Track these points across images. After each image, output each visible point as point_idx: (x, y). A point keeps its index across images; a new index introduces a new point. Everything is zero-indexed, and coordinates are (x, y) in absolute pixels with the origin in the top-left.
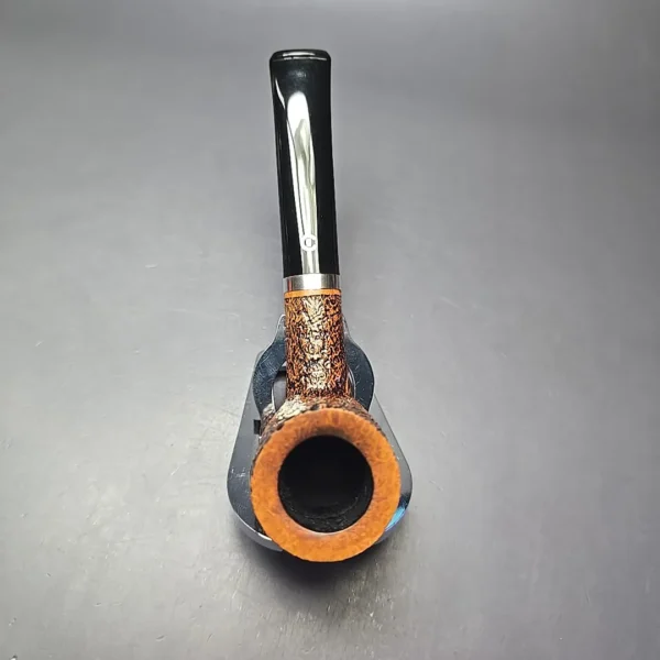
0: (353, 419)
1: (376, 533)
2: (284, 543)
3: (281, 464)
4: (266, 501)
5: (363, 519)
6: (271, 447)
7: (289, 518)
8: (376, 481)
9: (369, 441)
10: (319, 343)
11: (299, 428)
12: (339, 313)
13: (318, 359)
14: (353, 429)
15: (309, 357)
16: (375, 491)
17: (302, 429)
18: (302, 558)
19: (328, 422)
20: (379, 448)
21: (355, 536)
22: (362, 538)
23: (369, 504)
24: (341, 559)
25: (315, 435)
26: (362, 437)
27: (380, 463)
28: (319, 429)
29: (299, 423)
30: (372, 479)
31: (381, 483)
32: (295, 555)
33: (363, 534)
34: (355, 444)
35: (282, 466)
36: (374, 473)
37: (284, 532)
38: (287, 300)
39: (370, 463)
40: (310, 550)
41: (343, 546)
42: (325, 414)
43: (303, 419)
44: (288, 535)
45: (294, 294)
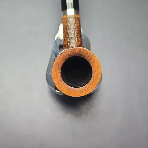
0: (85, 50)
1: (93, 88)
2: (63, 91)
3: (61, 66)
4: (57, 78)
5: (89, 83)
6: (58, 60)
7: (64, 83)
8: (93, 71)
9: (91, 58)
10: (73, 32)
11: (68, 54)
12: (80, 23)
13: (73, 37)
14: (86, 54)
15: (70, 37)
16: (93, 74)
17: (69, 54)
18: (69, 96)
19: (77, 52)
20: (94, 60)
21: (86, 89)
22: (88, 89)
23: (91, 78)
24: (82, 96)
25: (73, 56)
26: (89, 56)
27: (95, 65)
28: (74, 54)
29: (67, 52)
30: (92, 71)
31: (95, 72)
32: (67, 95)
33: (89, 88)
34: (86, 59)
35: (62, 67)
36: (93, 68)
37: (63, 87)
38: (63, 19)
39: (91, 65)
40: (72, 93)
41: (82, 92)
42: (76, 49)
43: (69, 51)
44: (64, 88)
45: (65, 17)
